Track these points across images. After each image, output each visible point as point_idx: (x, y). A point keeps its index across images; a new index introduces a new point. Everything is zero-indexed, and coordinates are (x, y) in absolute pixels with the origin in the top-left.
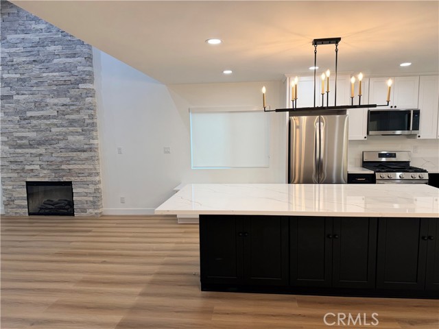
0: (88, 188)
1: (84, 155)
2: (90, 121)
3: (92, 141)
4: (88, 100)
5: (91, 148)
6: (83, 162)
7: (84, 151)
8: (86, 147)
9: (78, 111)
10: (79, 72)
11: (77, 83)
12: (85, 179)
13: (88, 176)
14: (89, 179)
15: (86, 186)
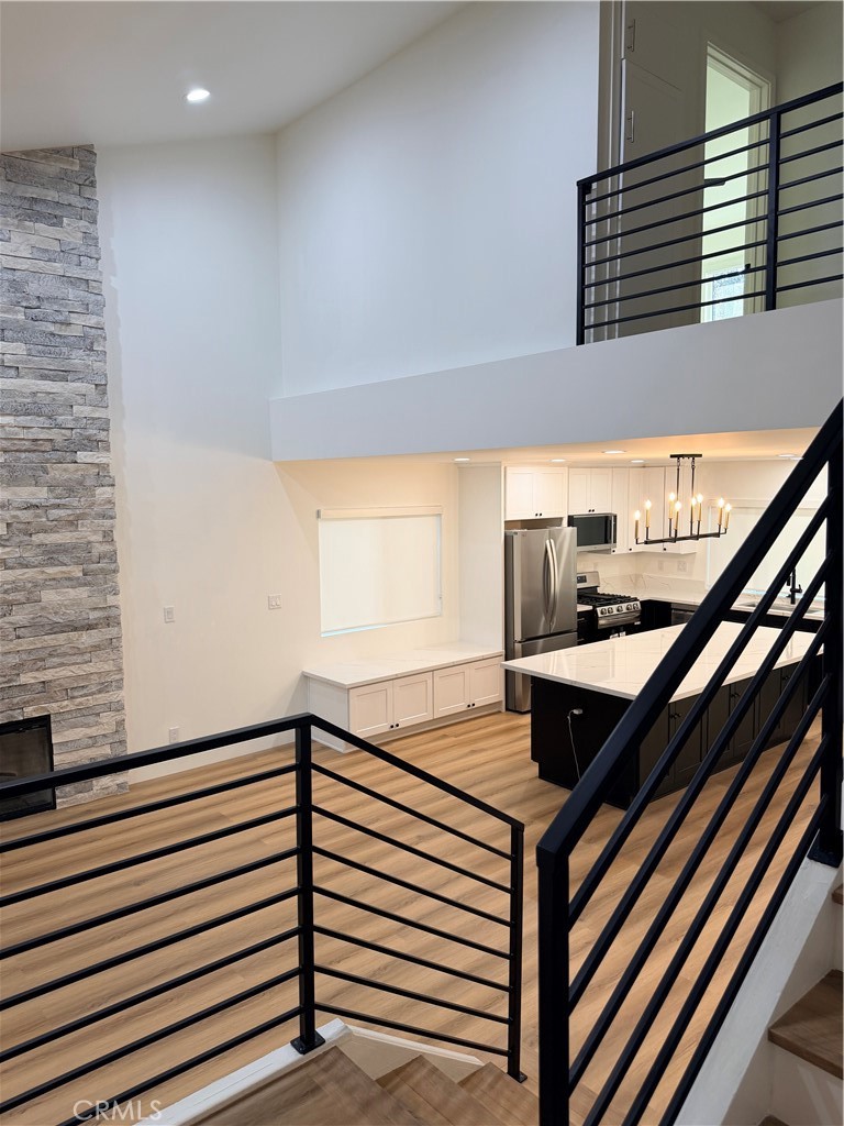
0: (97, 723)
1: (86, 639)
2: (106, 548)
3: (111, 600)
4: (102, 493)
5: (107, 618)
6: (87, 657)
7: (90, 627)
8: (93, 615)
9: (72, 523)
10: (77, 420)
11: (72, 448)
12: (91, 701)
13: (100, 692)
14: (102, 698)
15: (92, 719)
